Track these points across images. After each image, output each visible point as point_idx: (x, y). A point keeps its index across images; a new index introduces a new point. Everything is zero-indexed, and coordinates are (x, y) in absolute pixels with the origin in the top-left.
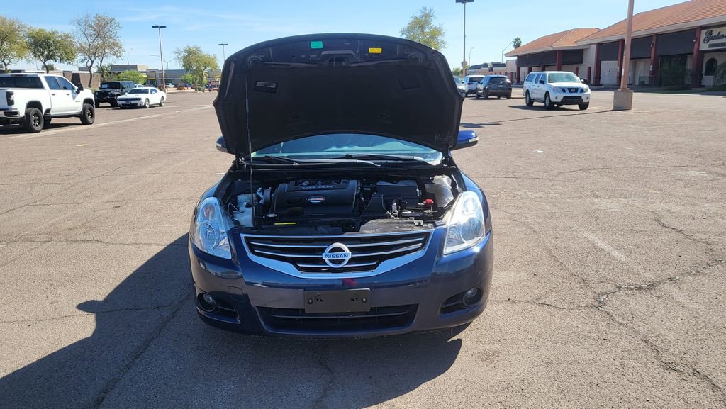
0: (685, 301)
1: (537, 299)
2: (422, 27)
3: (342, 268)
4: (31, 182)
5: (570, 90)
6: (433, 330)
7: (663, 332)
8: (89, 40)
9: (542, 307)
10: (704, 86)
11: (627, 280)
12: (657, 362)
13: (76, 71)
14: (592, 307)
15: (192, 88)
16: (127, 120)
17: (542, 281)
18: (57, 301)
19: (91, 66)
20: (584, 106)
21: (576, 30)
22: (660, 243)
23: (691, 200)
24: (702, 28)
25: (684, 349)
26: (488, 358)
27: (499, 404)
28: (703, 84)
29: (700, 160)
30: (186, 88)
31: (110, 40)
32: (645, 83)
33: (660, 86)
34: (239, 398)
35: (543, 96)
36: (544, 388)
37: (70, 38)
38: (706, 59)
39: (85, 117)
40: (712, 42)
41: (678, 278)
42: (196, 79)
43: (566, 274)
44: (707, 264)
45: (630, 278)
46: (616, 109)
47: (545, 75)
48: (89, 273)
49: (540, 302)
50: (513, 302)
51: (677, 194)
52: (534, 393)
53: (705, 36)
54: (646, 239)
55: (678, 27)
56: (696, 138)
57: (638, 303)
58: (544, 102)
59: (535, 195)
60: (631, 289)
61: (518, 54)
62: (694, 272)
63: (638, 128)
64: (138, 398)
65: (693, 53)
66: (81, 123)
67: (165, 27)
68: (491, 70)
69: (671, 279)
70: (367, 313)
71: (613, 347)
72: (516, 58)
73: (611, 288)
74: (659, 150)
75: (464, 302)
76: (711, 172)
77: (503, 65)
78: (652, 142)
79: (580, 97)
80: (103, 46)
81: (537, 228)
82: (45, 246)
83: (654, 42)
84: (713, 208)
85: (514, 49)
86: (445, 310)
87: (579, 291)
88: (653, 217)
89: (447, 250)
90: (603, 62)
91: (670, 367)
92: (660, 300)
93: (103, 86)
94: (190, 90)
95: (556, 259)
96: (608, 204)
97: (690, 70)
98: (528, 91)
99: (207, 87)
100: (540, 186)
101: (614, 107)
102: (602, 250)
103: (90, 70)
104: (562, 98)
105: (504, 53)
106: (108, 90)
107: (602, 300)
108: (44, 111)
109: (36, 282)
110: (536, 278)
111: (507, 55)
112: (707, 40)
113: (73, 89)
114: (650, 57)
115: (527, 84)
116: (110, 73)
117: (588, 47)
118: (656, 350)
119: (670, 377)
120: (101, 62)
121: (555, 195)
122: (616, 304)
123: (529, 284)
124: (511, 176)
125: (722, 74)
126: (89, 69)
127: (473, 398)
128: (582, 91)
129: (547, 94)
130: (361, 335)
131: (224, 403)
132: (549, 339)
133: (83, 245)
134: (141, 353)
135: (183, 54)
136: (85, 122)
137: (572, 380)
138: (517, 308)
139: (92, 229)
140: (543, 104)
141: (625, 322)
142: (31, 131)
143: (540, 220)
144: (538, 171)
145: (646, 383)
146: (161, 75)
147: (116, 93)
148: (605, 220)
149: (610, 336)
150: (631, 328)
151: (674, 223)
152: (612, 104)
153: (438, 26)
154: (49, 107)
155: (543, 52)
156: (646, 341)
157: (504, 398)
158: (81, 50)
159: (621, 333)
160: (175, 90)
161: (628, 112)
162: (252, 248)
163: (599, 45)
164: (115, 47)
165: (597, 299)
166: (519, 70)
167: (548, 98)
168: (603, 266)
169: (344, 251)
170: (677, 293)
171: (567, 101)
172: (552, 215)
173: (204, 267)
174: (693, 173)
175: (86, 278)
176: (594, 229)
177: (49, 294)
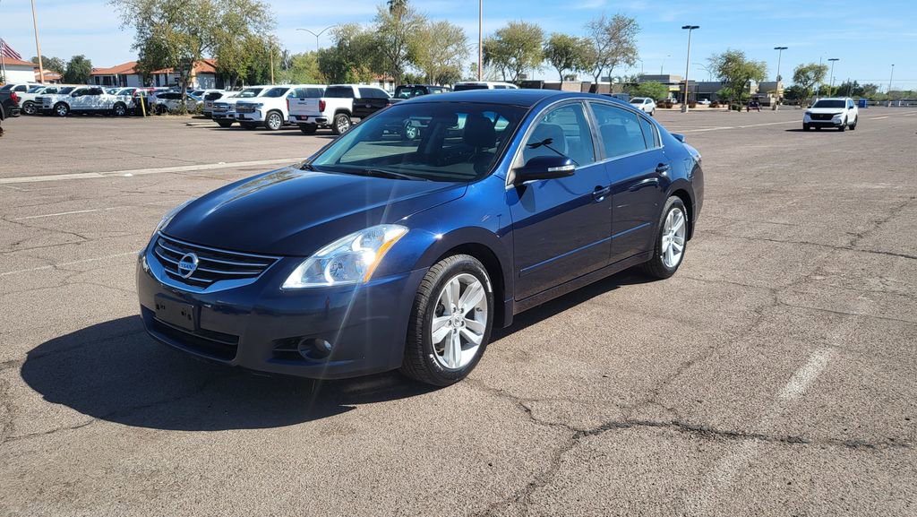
3: (187, 279)
15: (728, 106)
19: (598, 76)
30: (721, 106)
31: (625, 45)
37: (590, 44)
42: (734, 95)
67: (697, 27)
75: (300, 352)
80: (616, 52)
94: (725, 107)
99: (746, 106)
110: (597, 379)
116: (627, 84)
120: (611, 72)
123: (569, 383)
126: (596, 79)
135: (719, 62)
149: (503, 465)
160: (707, 107)
164: (629, 54)
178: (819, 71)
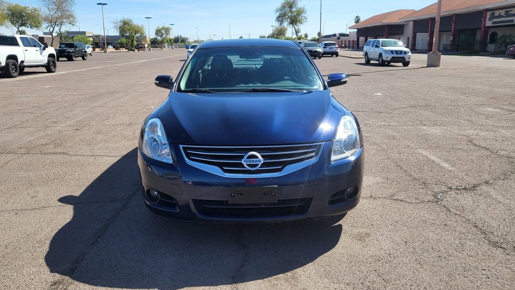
0: (499, 197)
1: (392, 196)
2: (291, 7)
3: (256, 170)
4: (12, 111)
5: (397, 52)
6: (322, 217)
7: (487, 220)
8: (51, 12)
9: (396, 202)
10: (488, 51)
11: (455, 183)
12: (486, 242)
13: (41, 35)
14: (432, 202)
15: (126, 49)
16: (80, 70)
17: (394, 183)
18: (36, 196)
19: (53, 31)
20: (406, 64)
21: (399, 11)
22: (474, 157)
23: (492, 127)
24: (488, 10)
25: (505, 233)
26: (361, 238)
27: (374, 272)
28: (488, 50)
29: (493, 101)
30: (121, 49)
31: (67, 13)
32: (448, 49)
33: (457, 51)
34: (179, 267)
35: (378, 57)
36: (406, 260)
37: (37, 11)
38: (490, 33)
39: (49, 67)
40: (494, 20)
41: (491, 181)
42: (129, 42)
43: (410, 178)
44: (511, 172)
45: (457, 181)
46: (429, 66)
47: (379, 41)
48: (59, 176)
49: (394, 198)
50: (374, 198)
51: (481, 124)
52: (399, 264)
53: (490, 16)
54: (464, 154)
55: (471, 10)
56: (488, 86)
57: (466, 200)
58: (378, 61)
59: (380, 123)
60: (459, 189)
61: (358, 27)
62: (502, 178)
63: (446, 79)
64: (102, 267)
65: (481, 28)
66: (46, 71)
67: (106, 4)
68: (339, 38)
69: (487, 183)
70: (274, 204)
71: (452, 230)
72: (356, 30)
73: (444, 188)
74: (464, 94)
75: (345, 196)
76: (503, 109)
77: (347, 35)
78: (458, 88)
79: (404, 57)
80: (62, 17)
81: (384, 146)
82: (25, 157)
83: (454, 19)
84: (508, 134)
85: (355, 24)
86: (332, 203)
87: (421, 191)
88: (467, 139)
89: (334, 158)
90: (418, 34)
91: (495, 245)
92: (481, 198)
93: (62, 46)
94: (124, 50)
95: (401, 168)
96: (433, 130)
97: (478, 40)
98: (366, 53)
99: (136, 48)
100: (383, 117)
101: (427, 65)
102: (433, 162)
103: (52, 35)
104: (391, 58)
105: (348, 26)
106: (65, 48)
107: (439, 197)
108: (19, 62)
109: (19, 183)
110: (388, 181)
111: (350, 28)
112: (491, 19)
113: (41, 46)
114: (451, 31)
115: (366, 48)
116: (67, 37)
117: (406, 23)
118: (484, 233)
119: (498, 252)
120: (60, 29)
121: (395, 124)
122: (450, 199)
123: (384, 185)
124: (361, 110)
125: (501, 43)
126: (51, 33)
127: (354, 267)
128: (405, 53)
129: (381, 55)
130: (270, 220)
131: (168, 271)
132: (404, 224)
133: (53, 156)
134: (102, 234)
135: (119, 24)
136: (49, 71)
137: (426, 254)
138: (378, 202)
139: (59, 145)
140: (378, 62)
141: (459, 213)
142: (10, 76)
143: (386, 141)
144: (380, 107)
145: (481, 256)
146: (103, 39)
147: (71, 51)
148: (433, 141)
149: (448, 223)
150: (463, 217)
151: (483, 144)
152: (426, 63)
153: (302, 7)
154: (23, 60)
155: (375, 26)
156: (476, 227)
157: (378, 268)
158: (46, 19)
159: (457, 221)
160: (113, 50)
161: (437, 68)
162: (188, 155)
163: (415, 21)
164: (71, 18)
165: (435, 196)
166: (358, 39)
167: (381, 58)
168: (436, 173)
169: (258, 158)
170: (493, 193)
171: (395, 60)
172: (394, 137)
173: (150, 170)
174: (490, 109)
175: (57, 179)
176: (426, 147)
177: (30, 192)
178: (167, 30)
